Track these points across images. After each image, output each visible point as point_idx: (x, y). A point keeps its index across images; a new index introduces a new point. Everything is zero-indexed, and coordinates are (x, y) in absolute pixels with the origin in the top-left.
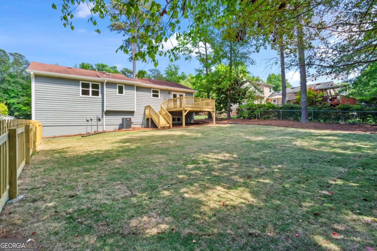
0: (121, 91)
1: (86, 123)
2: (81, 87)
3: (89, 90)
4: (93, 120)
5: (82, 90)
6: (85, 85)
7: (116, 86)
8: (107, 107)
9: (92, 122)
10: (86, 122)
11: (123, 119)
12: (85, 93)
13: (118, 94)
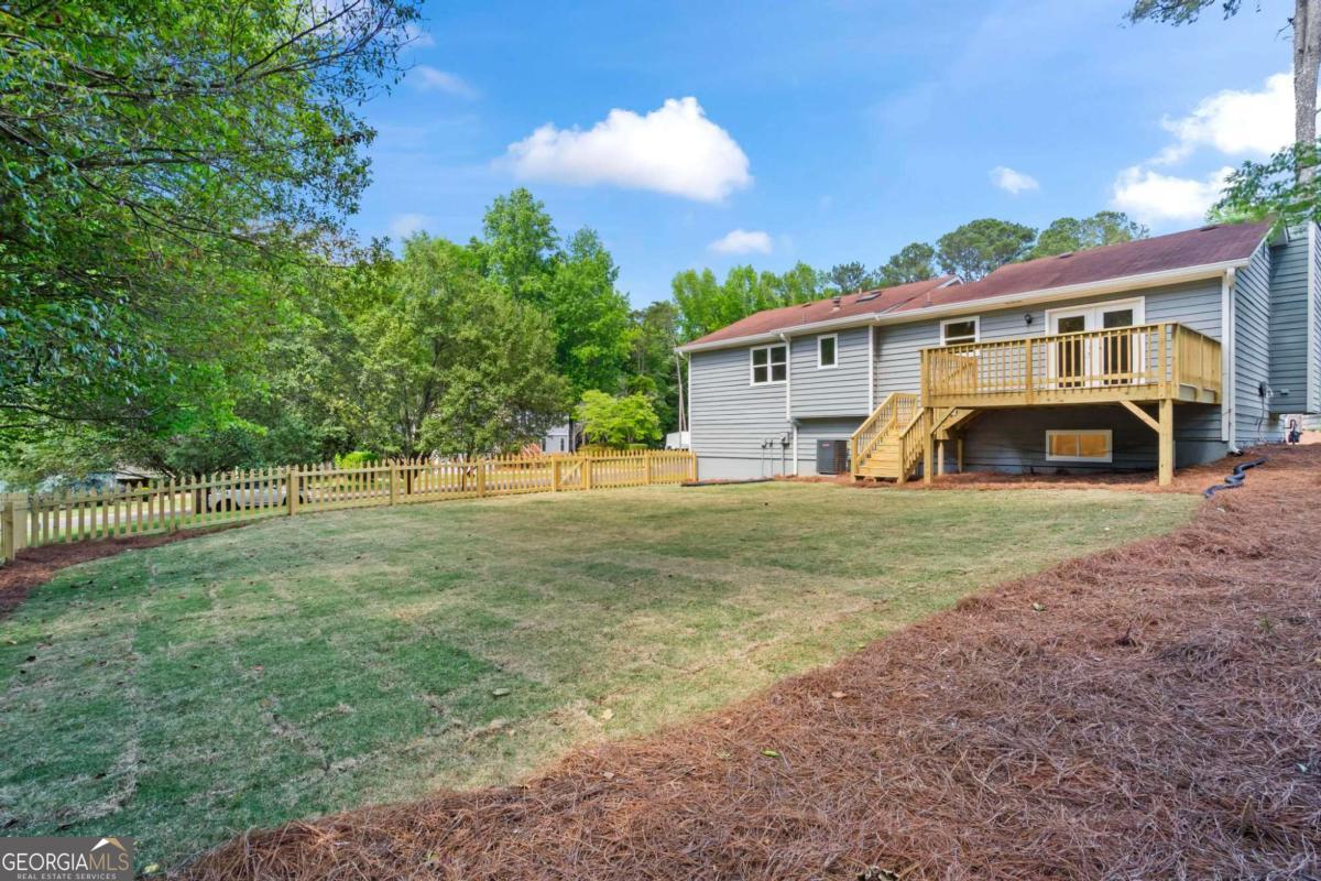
0: (828, 357)
1: (760, 453)
2: (752, 362)
3: (766, 368)
4: (774, 446)
5: (756, 369)
6: (760, 357)
7: (816, 344)
8: (794, 409)
9: (774, 451)
10: (762, 451)
11: (820, 443)
12: (761, 375)
13: (820, 367)
